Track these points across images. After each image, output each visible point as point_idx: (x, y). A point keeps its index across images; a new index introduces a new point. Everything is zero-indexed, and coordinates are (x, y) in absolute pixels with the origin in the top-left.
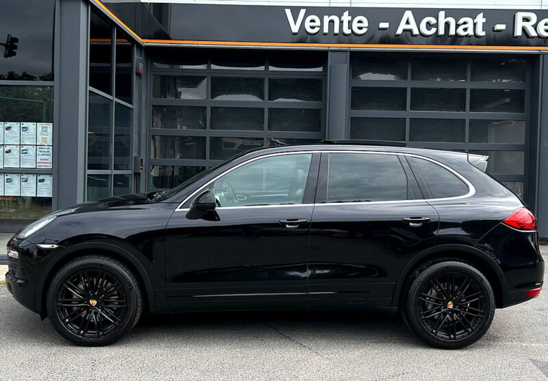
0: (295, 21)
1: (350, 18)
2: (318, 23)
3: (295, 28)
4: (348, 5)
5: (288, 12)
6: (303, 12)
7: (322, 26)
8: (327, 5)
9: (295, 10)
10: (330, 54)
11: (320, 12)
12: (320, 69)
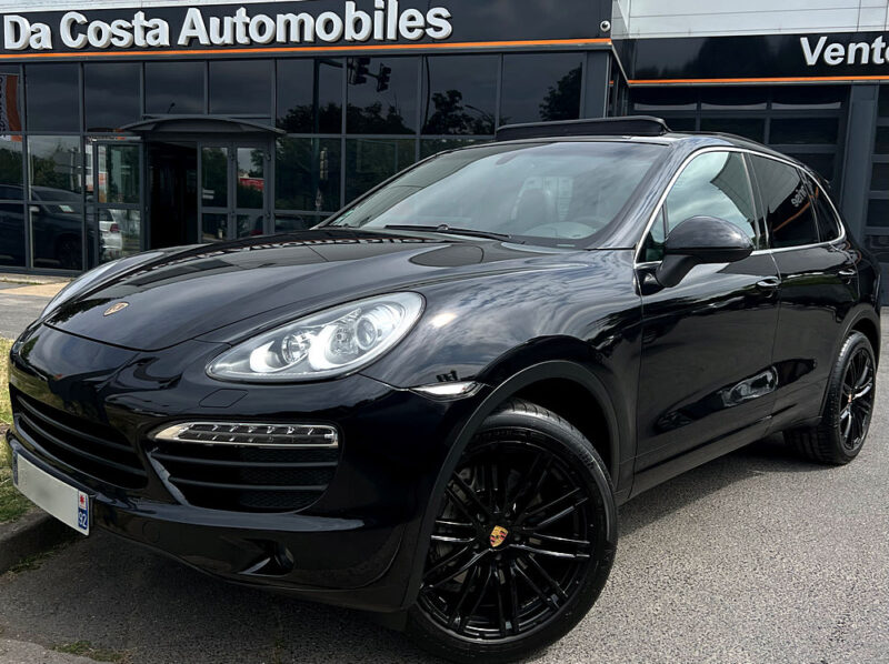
0: (813, 52)
1: (884, 45)
2: (842, 52)
3: (811, 60)
4: (882, 29)
5: (804, 41)
6: (823, 40)
7: (846, 57)
8: (854, 30)
9: (814, 39)
10: (853, 89)
11: (845, 39)
12: (837, 105)
